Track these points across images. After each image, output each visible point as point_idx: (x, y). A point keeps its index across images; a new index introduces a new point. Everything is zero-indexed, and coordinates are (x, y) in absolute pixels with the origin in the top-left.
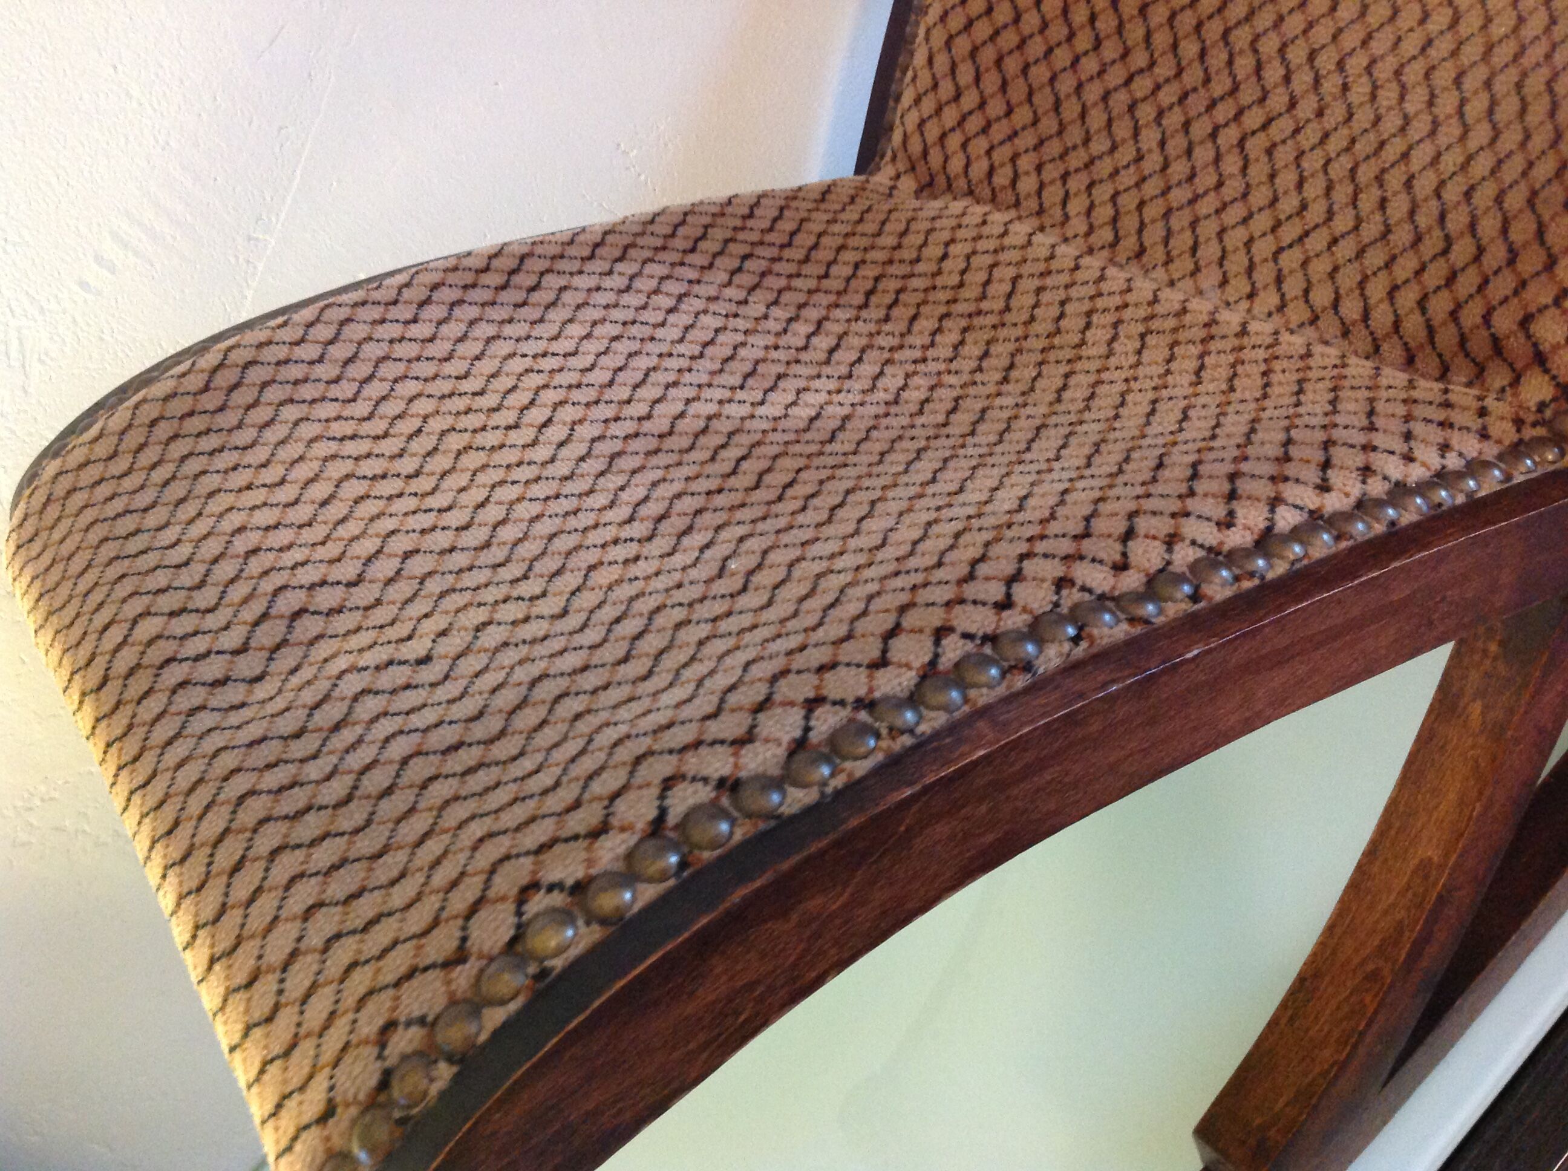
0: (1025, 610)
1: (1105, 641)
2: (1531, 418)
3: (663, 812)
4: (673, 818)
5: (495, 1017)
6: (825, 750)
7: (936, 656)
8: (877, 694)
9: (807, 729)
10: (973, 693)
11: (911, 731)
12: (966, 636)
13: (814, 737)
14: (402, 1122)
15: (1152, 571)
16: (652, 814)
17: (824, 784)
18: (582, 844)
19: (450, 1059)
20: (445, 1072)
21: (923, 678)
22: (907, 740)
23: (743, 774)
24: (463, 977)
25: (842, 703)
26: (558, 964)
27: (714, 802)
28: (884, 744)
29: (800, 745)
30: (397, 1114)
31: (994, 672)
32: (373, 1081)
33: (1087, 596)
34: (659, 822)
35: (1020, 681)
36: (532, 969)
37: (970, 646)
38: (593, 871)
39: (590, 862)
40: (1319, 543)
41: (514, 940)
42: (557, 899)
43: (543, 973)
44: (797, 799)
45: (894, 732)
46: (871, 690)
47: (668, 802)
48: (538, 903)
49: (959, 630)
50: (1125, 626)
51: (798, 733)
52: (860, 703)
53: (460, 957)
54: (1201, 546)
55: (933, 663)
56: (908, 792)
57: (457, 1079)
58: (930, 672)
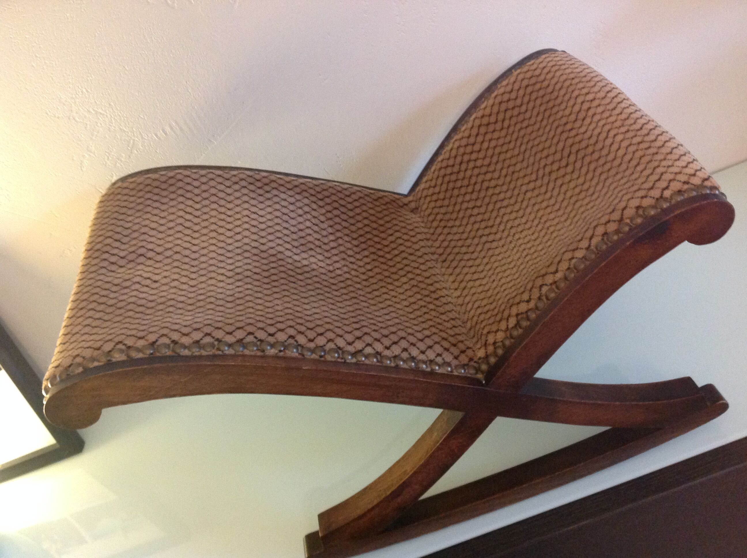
0: (276, 339)
1: (288, 355)
2: (476, 359)
3: (157, 341)
4: (158, 343)
5: (96, 364)
6: (202, 346)
7: (244, 338)
8: (223, 340)
9: (201, 339)
10: (245, 350)
11: (223, 351)
12: (256, 338)
13: (202, 342)
14: (68, 375)
15: (319, 345)
16: (154, 340)
17: (193, 353)
18: (136, 339)
19: (83, 368)
20: (81, 369)
21: (238, 341)
22: (220, 353)
23: (180, 342)
24: (96, 353)
25: (213, 338)
26: (114, 360)
27: (169, 345)
28: (213, 351)
29: (197, 342)
30: (68, 373)
31: (255, 348)
32: (68, 365)
33: (295, 343)
34: (154, 343)
35: (259, 353)
36: (109, 358)
37: (255, 340)
38: (135, 346)
39: (135, 343)
40: (371, 360)
41: (110, 351)
42: (123, 347)
43: (109, 360)
44: (186, 352)
45: (218, 349)
46: (223, 338)
47: (160, 339)
48: (120, 346)
49: (255, 335)
50: (297, 354)
51: (198, 339)
52: (218, 340)
53: (99, 349)
54: (337, 346)
55: (242, 340)
56: (209, 363)
57: (82, 372)
58: (240, 341)
